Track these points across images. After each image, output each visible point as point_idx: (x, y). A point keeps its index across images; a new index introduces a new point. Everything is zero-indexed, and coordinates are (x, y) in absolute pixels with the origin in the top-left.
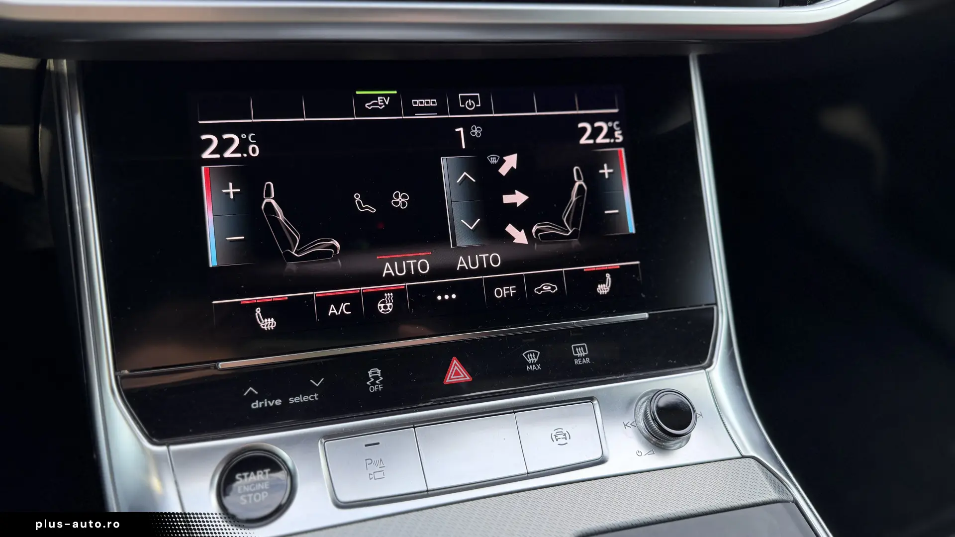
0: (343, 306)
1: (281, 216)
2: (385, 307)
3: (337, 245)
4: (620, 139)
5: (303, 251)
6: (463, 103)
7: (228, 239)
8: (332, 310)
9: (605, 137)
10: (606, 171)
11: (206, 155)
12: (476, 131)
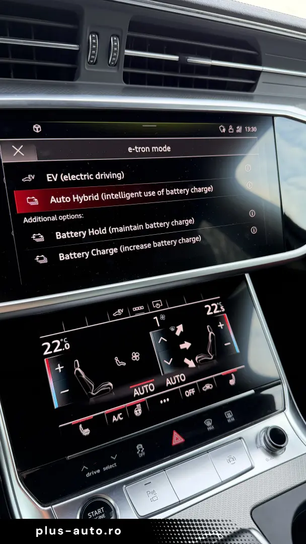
0: (119, 415)
1: (84, 376)
2: (138, 412)
3: (111, 384)
4: (223, 310)
5: (96, 391)
6: (155, 306)
7: (62, 392)
8: (114, 419)
9: (217, 310)
10: (221, 325)
11: (46, 353)
12: (163, 317)
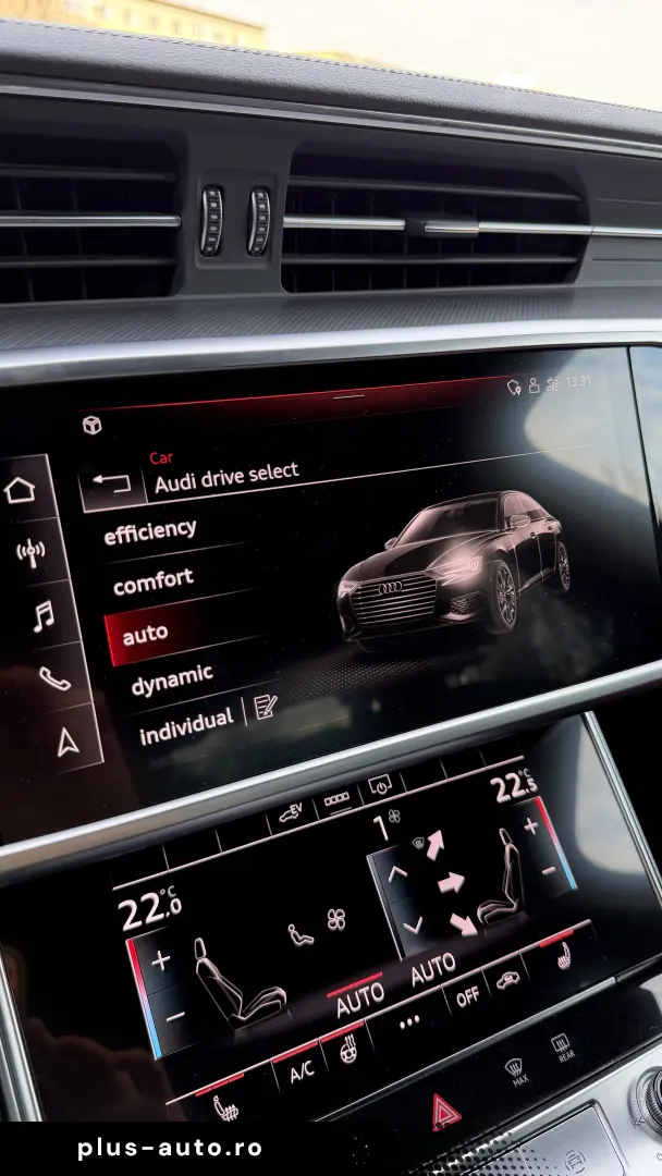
0: (304, 1066)
1: (218, 977)
2: (349, 1054)
3: (282, 992)
4: (534, 788)
5: (249, 1011)
6: (375, 789)
7: (168, 1019)
8: (295, 1076)
9: (520, 789)
10: (531, 826)
11: (128, 926)
12: (394, 816)
